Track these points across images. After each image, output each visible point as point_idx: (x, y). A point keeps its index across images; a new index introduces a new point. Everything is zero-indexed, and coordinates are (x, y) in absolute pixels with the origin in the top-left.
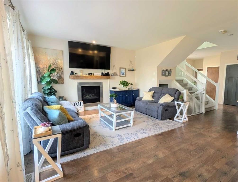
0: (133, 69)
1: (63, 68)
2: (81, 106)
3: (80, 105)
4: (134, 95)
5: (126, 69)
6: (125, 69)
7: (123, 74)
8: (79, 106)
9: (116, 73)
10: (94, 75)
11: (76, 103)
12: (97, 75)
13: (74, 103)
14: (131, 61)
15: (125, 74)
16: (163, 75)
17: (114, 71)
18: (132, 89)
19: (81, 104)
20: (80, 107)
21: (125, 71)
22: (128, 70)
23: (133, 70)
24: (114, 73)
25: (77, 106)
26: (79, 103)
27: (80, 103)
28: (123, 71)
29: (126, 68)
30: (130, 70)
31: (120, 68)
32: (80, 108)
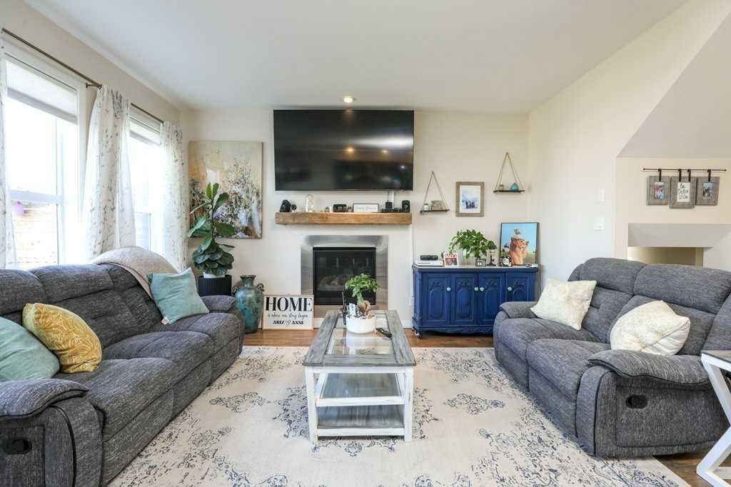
0: (515, 184)
1: (260, 191)
2: (305, 309)
3: (303, 308)
4: (510, 289)
5: (483, 189)
6: (479, 187)
7: (471, 205)
8: (300, 309)
9: (440, 203)
10: (353, 211)
11: (292, 299)
12: (365, 211)
13: (287, 301)
14: (507, 154)
15: (478, 204)
16: (653, 200)
17: (433, 196)
18: (504, 265)
19: (308, 306)
20: (303, 313)
21: (479, 196)
22: (495, 192)
23: (516, 191)
24: (433, 202)
25: (295, 308)
26: (300, 300)
27: (305, 299)
28: (472, 193)
29: (482, 185)
30: (501, 191)
31: (459, 184)
32: (304, 316)
